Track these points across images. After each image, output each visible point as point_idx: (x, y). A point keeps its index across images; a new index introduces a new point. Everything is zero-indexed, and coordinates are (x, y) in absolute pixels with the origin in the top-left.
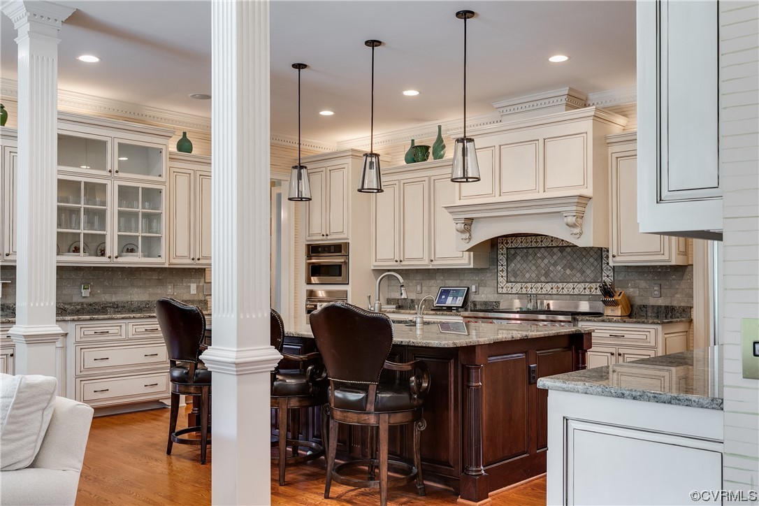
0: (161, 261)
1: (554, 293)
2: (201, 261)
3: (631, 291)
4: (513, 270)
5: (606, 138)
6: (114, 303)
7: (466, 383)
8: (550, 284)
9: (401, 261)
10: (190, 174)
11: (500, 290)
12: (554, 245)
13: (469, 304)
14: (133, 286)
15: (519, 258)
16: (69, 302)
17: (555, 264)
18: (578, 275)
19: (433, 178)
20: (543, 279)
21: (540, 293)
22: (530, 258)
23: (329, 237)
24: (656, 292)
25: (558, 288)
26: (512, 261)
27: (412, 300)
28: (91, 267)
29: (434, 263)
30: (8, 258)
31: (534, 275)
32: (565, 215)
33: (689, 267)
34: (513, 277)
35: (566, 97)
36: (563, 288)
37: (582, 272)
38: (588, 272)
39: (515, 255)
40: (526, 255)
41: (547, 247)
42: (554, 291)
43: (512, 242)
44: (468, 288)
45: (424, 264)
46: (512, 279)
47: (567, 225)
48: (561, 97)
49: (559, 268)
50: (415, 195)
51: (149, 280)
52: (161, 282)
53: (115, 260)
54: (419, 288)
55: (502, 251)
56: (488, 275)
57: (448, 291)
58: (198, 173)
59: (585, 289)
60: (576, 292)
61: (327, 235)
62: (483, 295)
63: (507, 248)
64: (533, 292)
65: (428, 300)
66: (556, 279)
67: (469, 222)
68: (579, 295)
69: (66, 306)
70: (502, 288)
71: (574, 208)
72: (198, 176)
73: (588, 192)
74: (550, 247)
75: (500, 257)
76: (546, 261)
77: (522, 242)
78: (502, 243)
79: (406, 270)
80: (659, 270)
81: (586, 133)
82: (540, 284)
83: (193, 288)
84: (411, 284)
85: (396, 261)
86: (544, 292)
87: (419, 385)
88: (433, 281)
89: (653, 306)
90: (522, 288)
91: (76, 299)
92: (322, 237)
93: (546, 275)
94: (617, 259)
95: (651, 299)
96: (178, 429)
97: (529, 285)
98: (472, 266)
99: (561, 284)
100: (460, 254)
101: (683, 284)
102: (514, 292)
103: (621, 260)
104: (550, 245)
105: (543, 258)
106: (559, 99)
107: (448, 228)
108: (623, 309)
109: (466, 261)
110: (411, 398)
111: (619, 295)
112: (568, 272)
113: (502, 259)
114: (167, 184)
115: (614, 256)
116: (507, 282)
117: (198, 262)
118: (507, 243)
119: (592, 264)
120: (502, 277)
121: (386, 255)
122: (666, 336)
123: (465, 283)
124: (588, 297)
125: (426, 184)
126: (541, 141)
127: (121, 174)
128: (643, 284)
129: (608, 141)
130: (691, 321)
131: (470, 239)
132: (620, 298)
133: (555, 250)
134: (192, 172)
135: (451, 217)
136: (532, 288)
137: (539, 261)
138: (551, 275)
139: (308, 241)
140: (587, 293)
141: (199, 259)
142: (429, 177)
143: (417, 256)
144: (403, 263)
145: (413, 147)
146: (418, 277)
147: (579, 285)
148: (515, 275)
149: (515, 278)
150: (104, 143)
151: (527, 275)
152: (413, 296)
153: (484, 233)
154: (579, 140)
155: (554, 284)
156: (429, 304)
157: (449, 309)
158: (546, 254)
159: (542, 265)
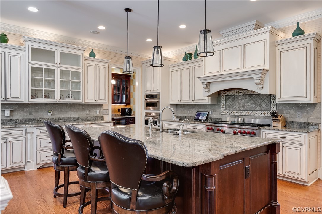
0: (81, 101)
1: (247, 115)
2: (99, 101)
3: (285, 115)
4: (228, 105)
5: (275, 42)
6: (63, 118)
7: (204, 186)
8: (245, 111)
9: (181, 101)
10: (94, 66)
11: (222, 113)
12: (247, 94)
13: (209, 119)
14: (71, 111)
15: (230, 100)
16: (42, 118)
17: (247, 102)
18: (259, 107)
19: (193, 67)
20: (241, 109)
21: (240, 115)
22: (236, 100)
23: (153, 92)
24: (299, 116)
25: (249, 113)
26: (227, 101)
27: (185, 116)
28: (52, 104)
29: (194, 102)
30: (8, 100)
31: (237, 107)
32: (255, 79)
33: (318, 104)
34: (228, 108)
35: (254, 25)
36: (251, 113)
37: (261, 106)
38: (263, 106)
39: (229, 99)
40: (234, 98)
41: (244, 95)
42: (247, 114)
43: (227, 93)
44: (208, 112)
45: (190, 102)
46: (228, 109)
47: (256, 84)
48: (252, 26)
49: (249, 104)
50: (186, 74)
51: (79, 109)
52: (84, 110)
53: (59, 101)
54: (188, 112)
55: (223, 97)
56: (217, 107)
57: (200, 113)
58: (98, 66)
59: (262, 113)
60: (257, 114)
61: (152, 91)
62: (215, 115)
63: (225, 96)
64: (237, 115)
65: (192, 117)
66: (248, 109)
67: (209, 84)
68: (259, 116)
69: (41, 120)
70: (223, 112)
71: (260, 75)
72: (98, 67)
73: (267, 68)
74: (245, 95)
75: (222, 99)
76: (243, 101)
77: (232, 93)
78: (223, 93)
79: (183, 104)
80: (301, 105)
81: (266, 39)
82: (240, 111)
83: (98, 112)
84: (185, 110)
85: (179, 101)
86: (242, 115)
87: (170, 189)
88: (194, 109)
89: (297, 122)
90: (232, 113)
91: (46, 117)
92: (150, 92)
93: (243, 107)
94: (280, 100)
95: (296, 118)
96: (59, 185)
97: (235, 111)
98: (210, 103)
99: (250, 111)
100: (205, 98)
101: (315, 112)
102: (228, 114)
103: (282, 101)
104: (245, 94)
105: (242, 100)
106: (251, 26)
107: (200, 87)
108: (282, 123)
109: (207, 101)
110: (163, 198)
111: (281, 117)
112: (254, 106)
113: (223, 100)
114: (83, 70)
115: (278, 99)
116: (225, 110)
117: (98, 101)
118: (225, 93)
119: (266, 102)
120: (223, 108)
121: (175, 99)
122: (309, 138)
123: (207, 110)
124: (263, 117)
125: (191, 69)
126: (243, 46)
127: (61, 65)
128: (292, 111)
129: (276, 44)
130: (319, 130)
131: (209, 91)
132: (281, 118)
133: (247, 96)
134: (95, 65)
135: (201, 82)
136: (236, 113)
137: (240, 101)
138: (246, 107)
139: (146, 93)
140: (263, 115)
141: (98, 100)
142: (192, 67)
143: (187, 99)
144: (182, 102)
145: (186, 54)
146: (188, 107)
147: (259, 112)
148: (229, 107)
149: (229, 108)
150: (54, 52)
151: (234, 107)
152: (186, 115)
153: (215, 89)
154: (262, 43)
155: (247, 111)
156: (192, 119)
157: (200, 121)
158: (243, 98)
159: (241, 103)
